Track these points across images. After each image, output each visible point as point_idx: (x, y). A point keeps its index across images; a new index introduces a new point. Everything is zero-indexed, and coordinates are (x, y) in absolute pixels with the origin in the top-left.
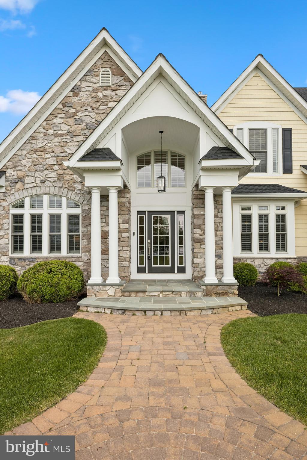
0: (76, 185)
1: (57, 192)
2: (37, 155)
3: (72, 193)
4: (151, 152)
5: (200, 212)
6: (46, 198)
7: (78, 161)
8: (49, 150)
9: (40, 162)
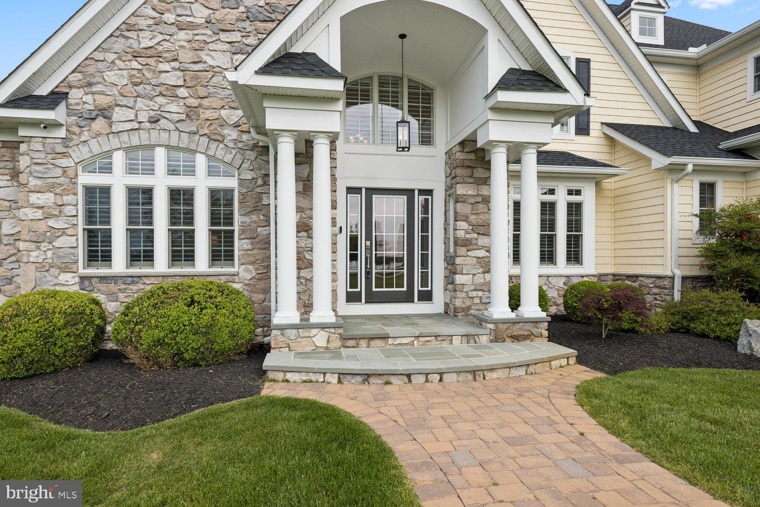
0: (226, 132)
1: (186, 142)
2: (139, 63)
3: (218, 146)
4: (372, 77)
5: (467, 191)
6: (160, 155)
7: (257, 73)
8: (167, 55)
9: (147, 79)
